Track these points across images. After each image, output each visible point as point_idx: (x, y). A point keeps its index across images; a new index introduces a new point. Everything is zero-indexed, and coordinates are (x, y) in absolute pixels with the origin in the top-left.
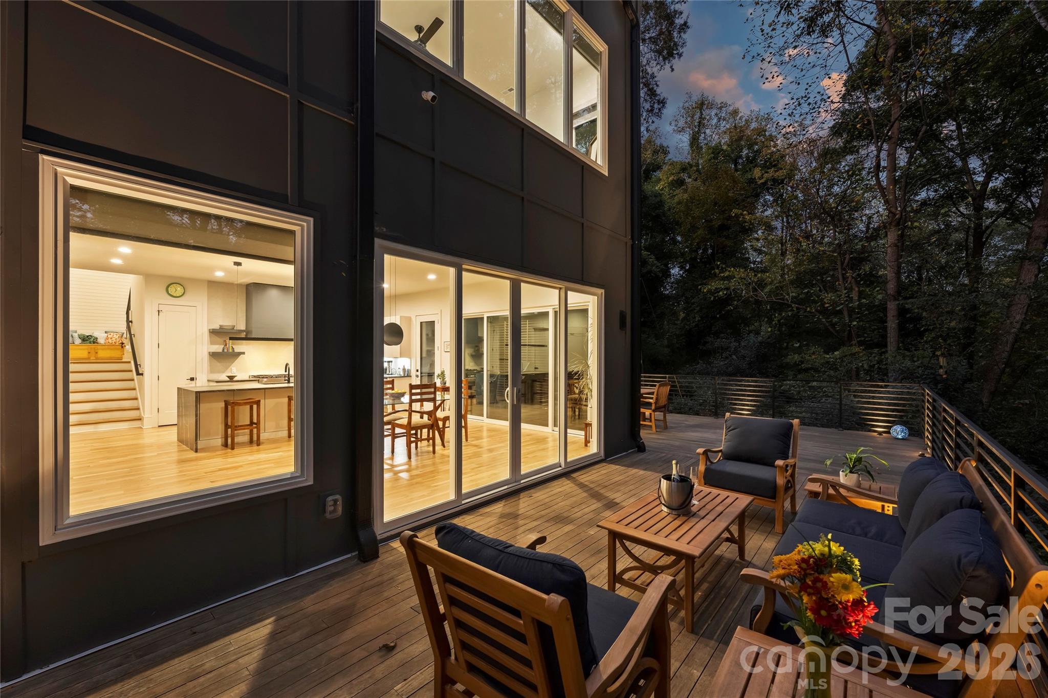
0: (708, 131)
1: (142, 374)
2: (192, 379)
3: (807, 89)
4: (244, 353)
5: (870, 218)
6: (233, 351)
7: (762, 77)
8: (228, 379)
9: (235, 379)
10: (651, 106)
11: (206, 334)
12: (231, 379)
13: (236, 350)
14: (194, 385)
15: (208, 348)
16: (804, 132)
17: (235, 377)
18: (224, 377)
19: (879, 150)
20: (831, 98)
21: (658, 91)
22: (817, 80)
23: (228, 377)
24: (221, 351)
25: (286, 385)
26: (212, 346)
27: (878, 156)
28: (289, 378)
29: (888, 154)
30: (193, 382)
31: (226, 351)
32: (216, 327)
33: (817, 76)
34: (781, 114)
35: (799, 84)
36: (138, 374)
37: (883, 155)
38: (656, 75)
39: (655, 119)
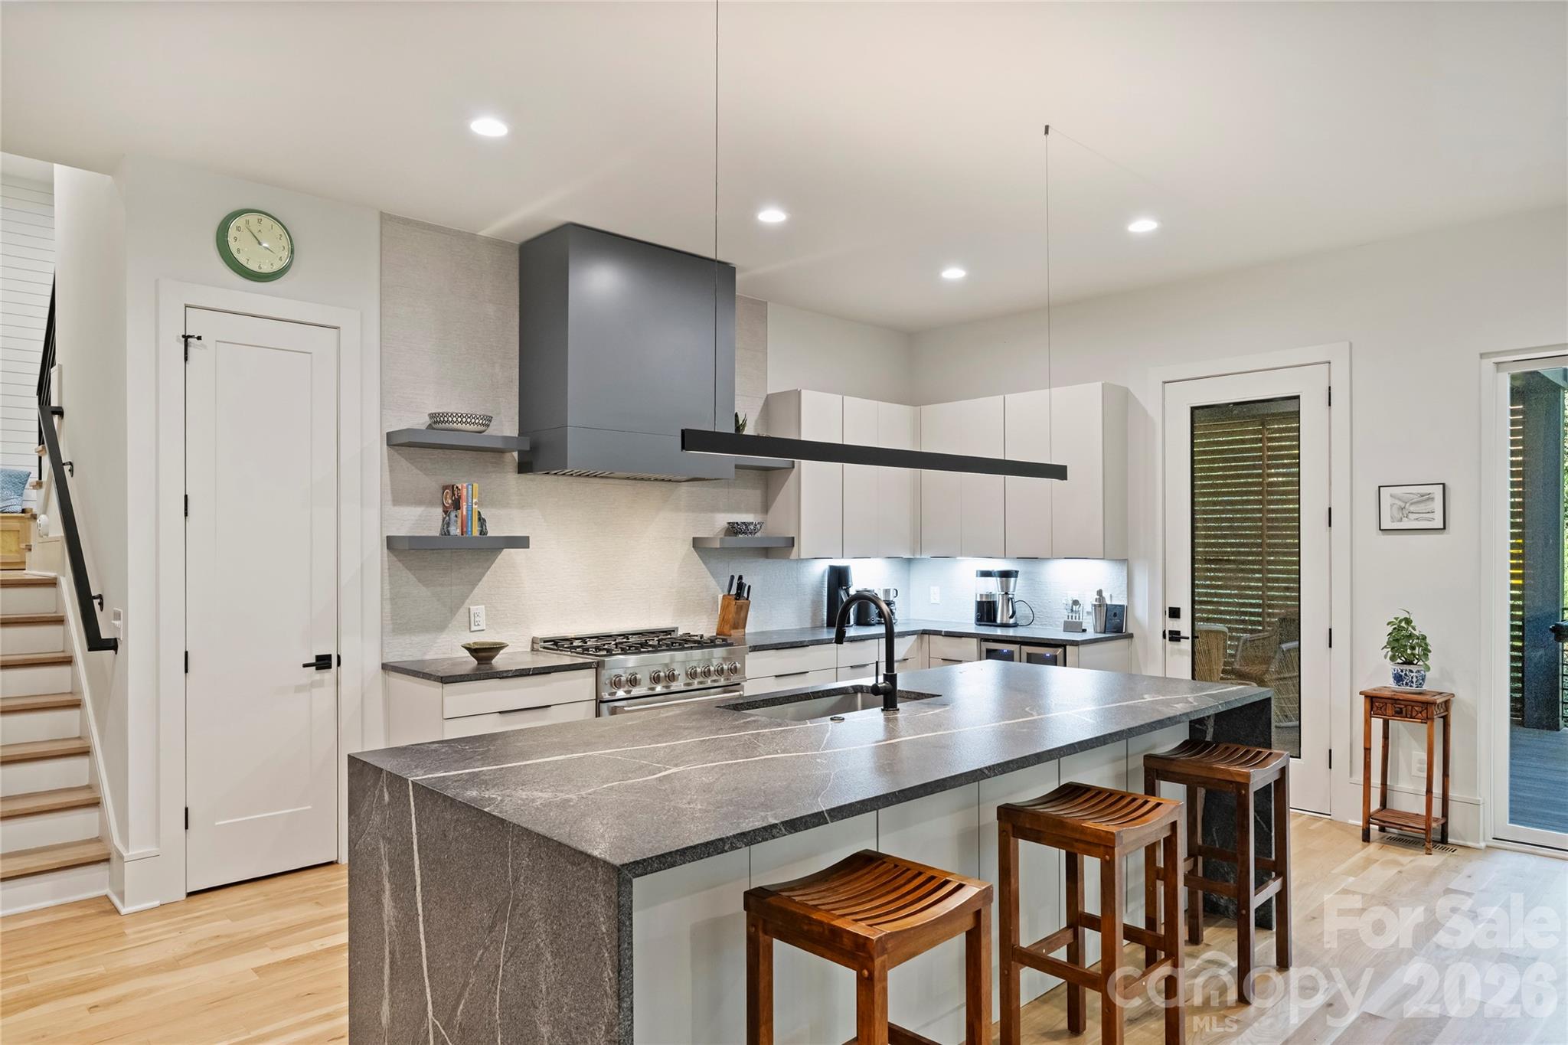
1: (112, 645)
2: (323, 662)
4: (522, 542)
6: (483, 532)
9: (500, 661)
11: (377, 448)
13: (492, 531)
15: (383, 518)
17: (496, 648)
23: (474, 651)
24: (435, 531)
26: (397, 509)
31: (455, 530)
32: (419, 421)
36: (96, 642)
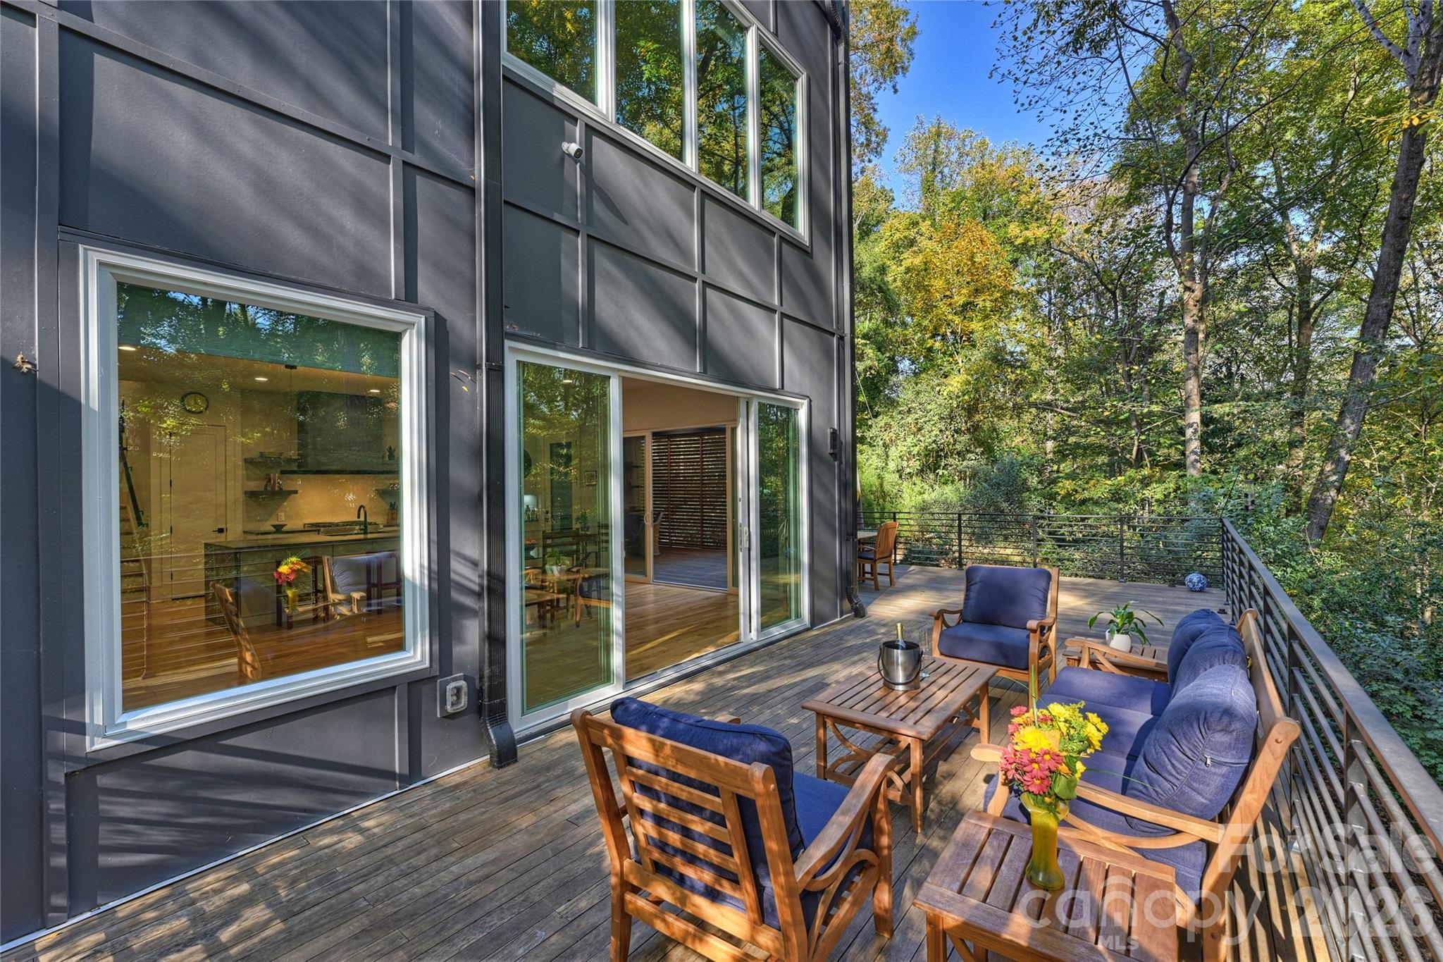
0: (946, 171)
1: (146, 525)
2: (221, 531)
3: (1076, 119)
4: (295, 492)
5: (1163, 294)
6: (281, 489)
7: (1016, 102)
8: (273, 529)
9: (285, 529)
10: (867, 139)
11: (241, 465)
12: (279, 529)
13: (285, 488)
14: (223, 540)
15: (243, 486)
16: (1073, 178)
17: (283, 526)
18: (268, 527)
19: (1171, 203)
20: (1107, 133)
21: (877, 117)
22: (1089, 108)
23: (274, 526)
24: (262, 489)
25: (362, 536)
26: (248, 482)
27: (1169, 212)
28: (366, 527)
29: (1183, 209)
30: (223, 535)
31: (269, 488)
32: (255, 454)
33: (1089, 101)
34: (1042, 153)
35: (1065, 112)
36: (140, 523)
37: (1176, 209)
38: (873, 95)
39: (872, 157)
